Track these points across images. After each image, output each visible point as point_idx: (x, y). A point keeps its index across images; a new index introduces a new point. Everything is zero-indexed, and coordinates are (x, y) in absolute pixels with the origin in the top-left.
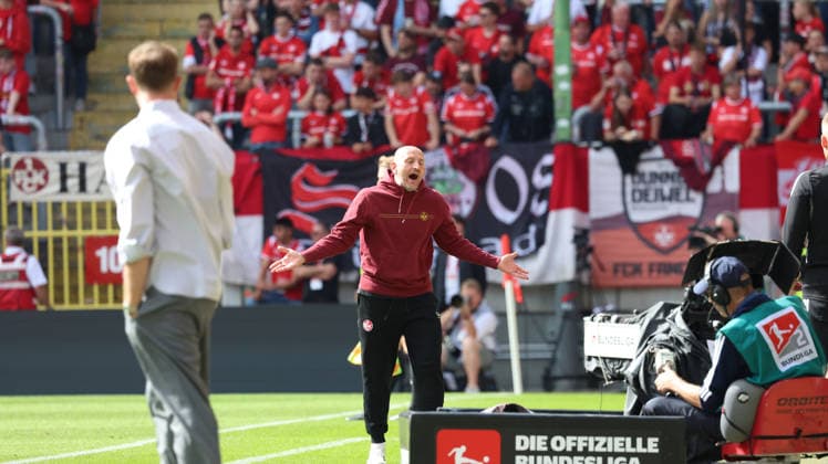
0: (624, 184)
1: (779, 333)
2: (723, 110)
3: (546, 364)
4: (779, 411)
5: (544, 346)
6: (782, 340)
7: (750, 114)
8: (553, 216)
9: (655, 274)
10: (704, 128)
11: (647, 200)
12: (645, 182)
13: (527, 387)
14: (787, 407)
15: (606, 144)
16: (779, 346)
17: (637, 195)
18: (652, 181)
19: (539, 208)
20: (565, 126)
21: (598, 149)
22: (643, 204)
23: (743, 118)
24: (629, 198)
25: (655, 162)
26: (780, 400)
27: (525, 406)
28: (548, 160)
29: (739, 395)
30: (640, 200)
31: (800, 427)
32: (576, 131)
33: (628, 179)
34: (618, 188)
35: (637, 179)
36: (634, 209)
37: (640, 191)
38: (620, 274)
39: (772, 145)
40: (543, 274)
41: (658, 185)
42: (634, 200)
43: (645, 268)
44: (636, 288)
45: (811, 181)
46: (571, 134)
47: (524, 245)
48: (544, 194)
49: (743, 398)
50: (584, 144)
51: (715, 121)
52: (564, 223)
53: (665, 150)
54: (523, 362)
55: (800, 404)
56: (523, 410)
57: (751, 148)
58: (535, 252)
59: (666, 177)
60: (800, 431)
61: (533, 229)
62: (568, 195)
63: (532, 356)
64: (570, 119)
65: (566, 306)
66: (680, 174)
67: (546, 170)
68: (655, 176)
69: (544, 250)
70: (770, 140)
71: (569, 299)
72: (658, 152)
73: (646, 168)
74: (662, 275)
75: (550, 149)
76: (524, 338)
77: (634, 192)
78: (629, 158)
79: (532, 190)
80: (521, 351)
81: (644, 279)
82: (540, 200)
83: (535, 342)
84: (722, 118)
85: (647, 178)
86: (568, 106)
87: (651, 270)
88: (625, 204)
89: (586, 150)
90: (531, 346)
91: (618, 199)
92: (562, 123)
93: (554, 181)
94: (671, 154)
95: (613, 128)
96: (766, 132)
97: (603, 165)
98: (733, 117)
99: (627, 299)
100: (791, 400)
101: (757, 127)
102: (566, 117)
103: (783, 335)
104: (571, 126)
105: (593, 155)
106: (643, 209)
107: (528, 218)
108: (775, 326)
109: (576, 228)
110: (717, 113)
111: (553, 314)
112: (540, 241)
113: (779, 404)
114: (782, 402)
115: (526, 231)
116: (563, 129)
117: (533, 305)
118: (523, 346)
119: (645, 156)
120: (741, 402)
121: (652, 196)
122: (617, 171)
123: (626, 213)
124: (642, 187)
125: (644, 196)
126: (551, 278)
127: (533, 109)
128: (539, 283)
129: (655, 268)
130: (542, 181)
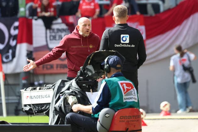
0: (46, 33)
1: (126, 87)
2: (84, 4)
3: (16, 105)
4: (120, 121)
5: (15, 98)
6: (126, 90)
7: (95, 6)
8: (18, 46)
9: (59, 69)
10: (77, 11)
11: (55, 40)
12: (55, 32)
13: (8, 114)
14: (123, 120)
15: (39, 17)
16: (125, 92)
17: (52, 38)
18: (57, 32)
19: (13, 43)
20: (23, 10)
21: (36, 19)
22: (54, 41)
23: (92, 7)
24: (48, 39)
25: (58, 24)
26: (121, 117)
27: (8, 122)
28: (17, 24)
29: (106, 114)
30: (53, 40)
31: (128, 127)
32: (27, 12)
33: (48, 31)
34: (44, 35)
35: (51, 31)
36: (51, 43)
37: (53, 36)
38: (45, 69)
39: (104, 18)
40: (15, 69)
41: (60, 33)
42: (50, 40)
43: (55, 66)
44: (51, 74)
45: (109, 33)
46: (25, 14)
47: (7, 57)
48: (15, 37)
49: (107, 115)
50: (30, 18)
51: (81, 8)
52: (23, 49)
53: (62, 20)
54: (7, 104)
55: (128, 118)
56: (7, 123)
57: (95, 19)
58: (12, 60)
59: (63, 30)
60: (128, 129)
61: (11, 51)
62: (24, 37)
63: (10, 101)
64: (25, 7)
65: (24, 82)
66: (68, 29)
67: (16, 28)
68: (59, 30)
69: (15, 60)
70: (103, 16)
71: (25, 79)
72: (59, 20)
73: (55, 27)
74: (62, 69)
75: (17, 20)
76: (7, 94)
77: (50, 36)
78: (48, 23)
79: (10, 36)
80: (6, 100)
81: (55, 70)
82: (13, 40)
83: (11, 96)
84: (84, 7)
85: (56, 31)
86: (24, 2)
87: (57, 67)
88: (47, 41)
89: (31, 20)
90: (10, 98)
91: (44, 39)
92: (22, 9)
93: (19, 32)
94: (65, 22)
95: (41, 12)
96: (101, 13)
97: (38, 26)
98: (88, 7)
99: (48, 79)
100: (125, 117)
101: (98, 11)
102: (23, 7)
103: (127, 89)
104: (25, 11)
105: (34, 22)
106: (54, 43)
107: (8, 47)
108: (125, 85)
109: (28, 51)
110: (82, 5)
111: (18, 85)
112: (14, 56)
113: (120, 118)
114: (122, 117)
115: (8, 52)
116: (22, 12)
117: (11, 81)
118: (7, 98)
119: (54, 22)
120: (106, 117)
121: (57, 38)
122: (43, 28)
123: (47, 45)
124: (53, 34)
125: (54, 38)
126: (18, 71)
127: (11, 4)
128: (13, 72)
129: (59, 66)
130: (14, 32)
